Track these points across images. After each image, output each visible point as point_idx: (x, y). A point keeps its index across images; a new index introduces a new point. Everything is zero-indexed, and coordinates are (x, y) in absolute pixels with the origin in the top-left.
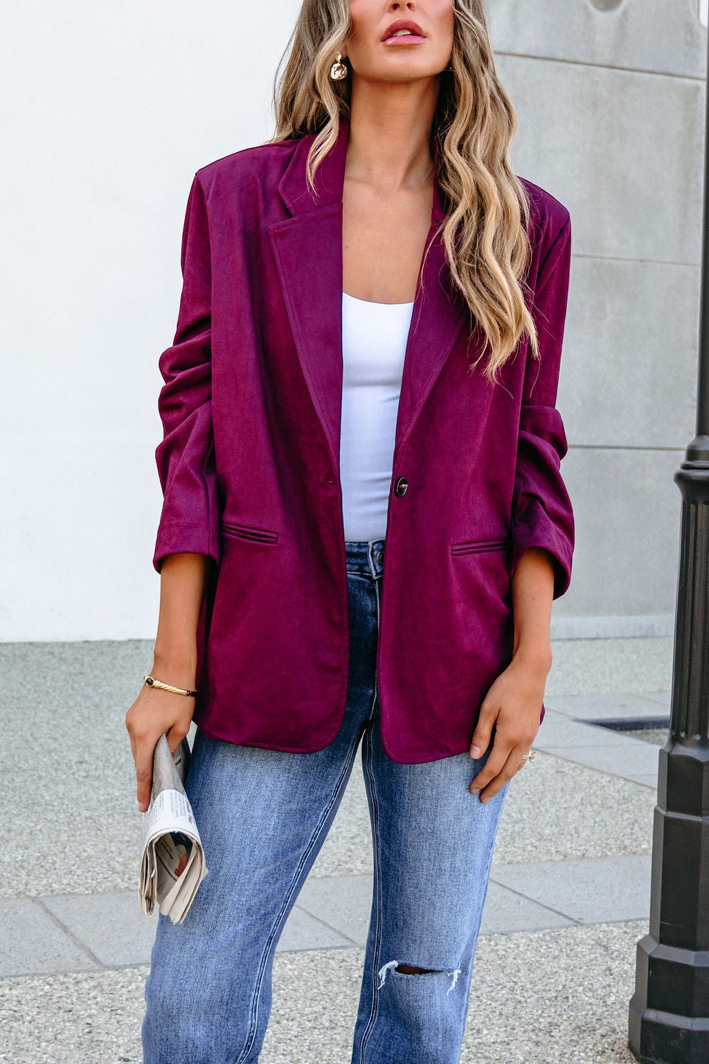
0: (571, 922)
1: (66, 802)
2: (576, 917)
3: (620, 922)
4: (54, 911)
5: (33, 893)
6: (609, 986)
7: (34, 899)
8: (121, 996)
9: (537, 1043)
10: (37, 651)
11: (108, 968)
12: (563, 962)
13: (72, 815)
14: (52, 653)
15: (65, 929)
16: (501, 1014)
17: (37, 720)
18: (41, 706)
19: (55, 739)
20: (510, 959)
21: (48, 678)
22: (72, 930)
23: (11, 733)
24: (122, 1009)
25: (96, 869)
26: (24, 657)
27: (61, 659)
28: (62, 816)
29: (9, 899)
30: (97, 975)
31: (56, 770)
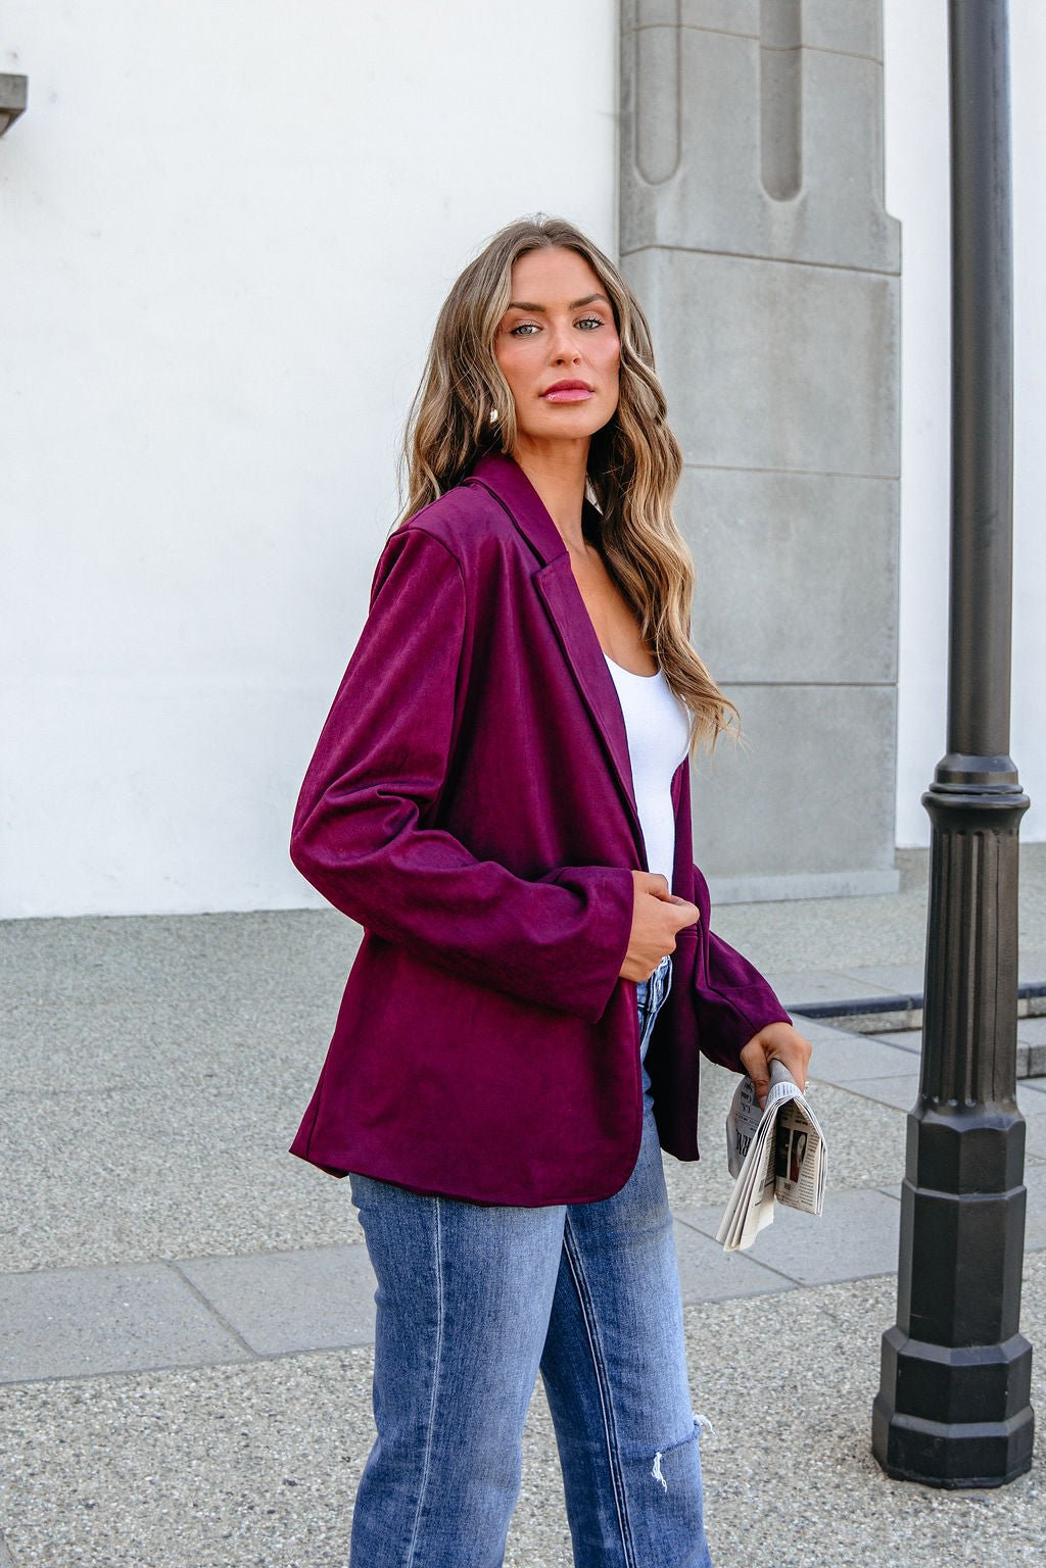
0: (791, 1284)
1: (196, 1128)
2: (795, 1276)
3: (846, 1281)
4: (193, 1279)
5: (168, 1255)
6: (842, 1368)
7: (169, 1264)
8: (279, 1396)
9: (766, 1450)
10: (151, 926)
11: (261, 1358)
12: (787, 1338)
13: (205, 1148)
14: (168, 930)
15: (207, 1304)
16: (721, 1412)
17: (158, 1019)
18: (160, 1000)
19: (179, 1045)
20: (725, 1337)
21: (166, 963)
22: (216, 1305)
23: (128, 1037)
24: (282, 1413)
25: (239, 1222)
26: (137, 935)
27: (179, 937)
28: (193, 1149)
29: (140, 1264)
30: (250, 1367)
31: (182, 1086)
